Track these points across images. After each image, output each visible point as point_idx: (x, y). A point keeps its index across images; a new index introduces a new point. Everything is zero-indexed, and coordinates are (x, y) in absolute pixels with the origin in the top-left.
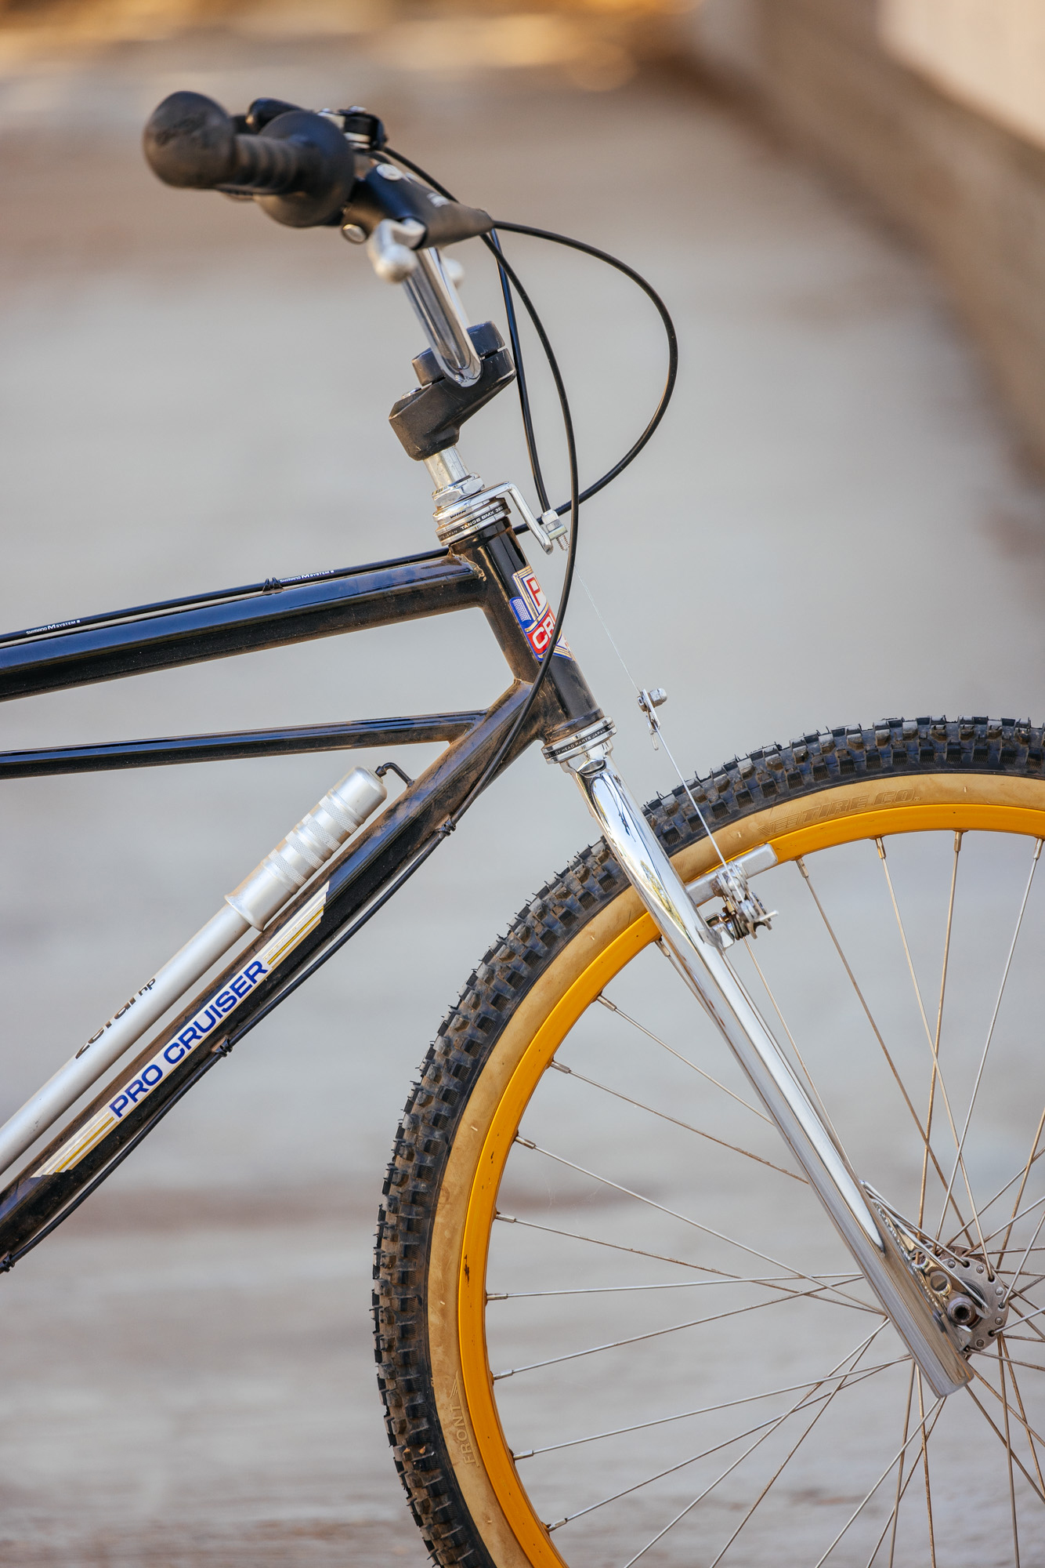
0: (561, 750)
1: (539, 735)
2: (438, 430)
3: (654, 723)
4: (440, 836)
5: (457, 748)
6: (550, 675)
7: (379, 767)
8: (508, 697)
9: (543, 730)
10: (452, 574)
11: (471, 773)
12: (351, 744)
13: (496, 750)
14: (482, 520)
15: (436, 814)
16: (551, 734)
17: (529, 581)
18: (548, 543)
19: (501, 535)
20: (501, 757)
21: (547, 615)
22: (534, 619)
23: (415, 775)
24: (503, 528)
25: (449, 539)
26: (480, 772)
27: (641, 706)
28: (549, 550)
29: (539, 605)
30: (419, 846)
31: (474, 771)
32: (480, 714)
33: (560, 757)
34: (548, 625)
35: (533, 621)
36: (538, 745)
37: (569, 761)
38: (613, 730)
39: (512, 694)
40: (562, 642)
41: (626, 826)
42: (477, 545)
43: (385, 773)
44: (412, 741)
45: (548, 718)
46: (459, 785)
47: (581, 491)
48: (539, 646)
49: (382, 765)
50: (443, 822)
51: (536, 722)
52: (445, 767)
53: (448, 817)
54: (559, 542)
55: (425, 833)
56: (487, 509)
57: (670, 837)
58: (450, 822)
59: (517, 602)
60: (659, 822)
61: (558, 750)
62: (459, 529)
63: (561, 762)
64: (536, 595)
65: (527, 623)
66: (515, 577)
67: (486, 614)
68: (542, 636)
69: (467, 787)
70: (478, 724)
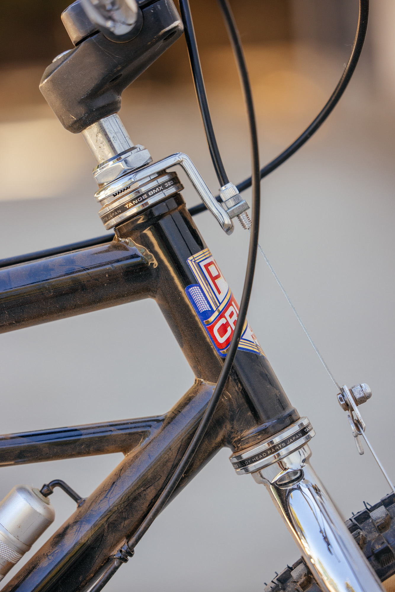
0: (252, 460)
1: (227, 441)
2: (95, 93)
3: (358, 424)
4: (116, 563)
5: (132, 460)
6: (236, 373)
7: (44, 486)
8: (188, 400)
9: (229, 436)
10: (118, 261)
11: (149, 489)
12: (11, 460)
13: (176, 461)
14: (149, 197)
15: (110, 538)
16: (239, 441)
17: (206, 266)
18: (227, 221)
19: (173, 213)
20: (182, 470)
21: (229, 304)
22: (215, 309)
23: (86, 493)
24: (175, 205)
25: (113, 220)
26: (159, 488)
27: (342, 405)
28: (229, 229)
29: (219, 292)
30: (92, 575)
31: (152, 487)
32: (157, 420)
33: (252, 467)
34: (231, 315)
35: (213, 312)
36: (226, 452)
37: (263, 471)
38: (311, 434)
39: (193, 397)
40: (248, 335)
41: (328, 544)
42: (143, 226)
43: (51, 492)
44: (80, 454)
45: (235, 422)
46: (135, 504)
47: (263, 164)
48: (221, 340)
49: (47, 483)
50: (118, 548)
51: (221, 428)
52: (118, 483)
53: (124, 541)
54: (241, 220)
55: (98, 561)
56: (154, 184)
57: (383, 558)
58: (126, 547)
59: (194, 290)
60: (368, 539)
61: (248, 459)
62: (123, 209)
63: (252, 472)
64: (216, 281)
65: (206, 315)
66: (191, 261)
67: (161, 306)
68: (224, 329)
69: (146, 504)
70: (154, 432)
